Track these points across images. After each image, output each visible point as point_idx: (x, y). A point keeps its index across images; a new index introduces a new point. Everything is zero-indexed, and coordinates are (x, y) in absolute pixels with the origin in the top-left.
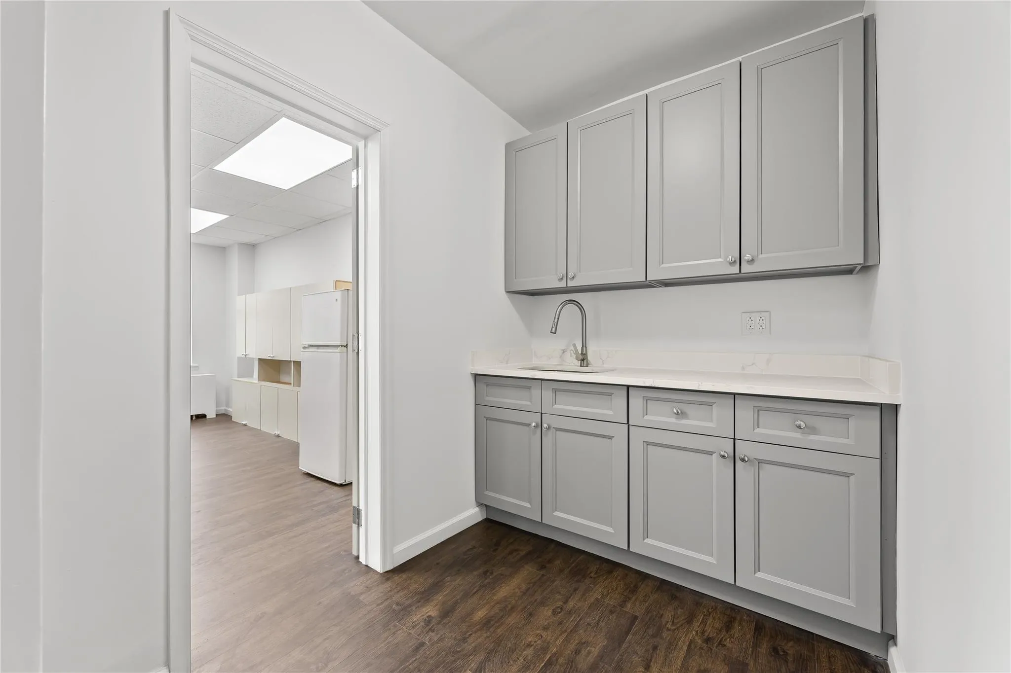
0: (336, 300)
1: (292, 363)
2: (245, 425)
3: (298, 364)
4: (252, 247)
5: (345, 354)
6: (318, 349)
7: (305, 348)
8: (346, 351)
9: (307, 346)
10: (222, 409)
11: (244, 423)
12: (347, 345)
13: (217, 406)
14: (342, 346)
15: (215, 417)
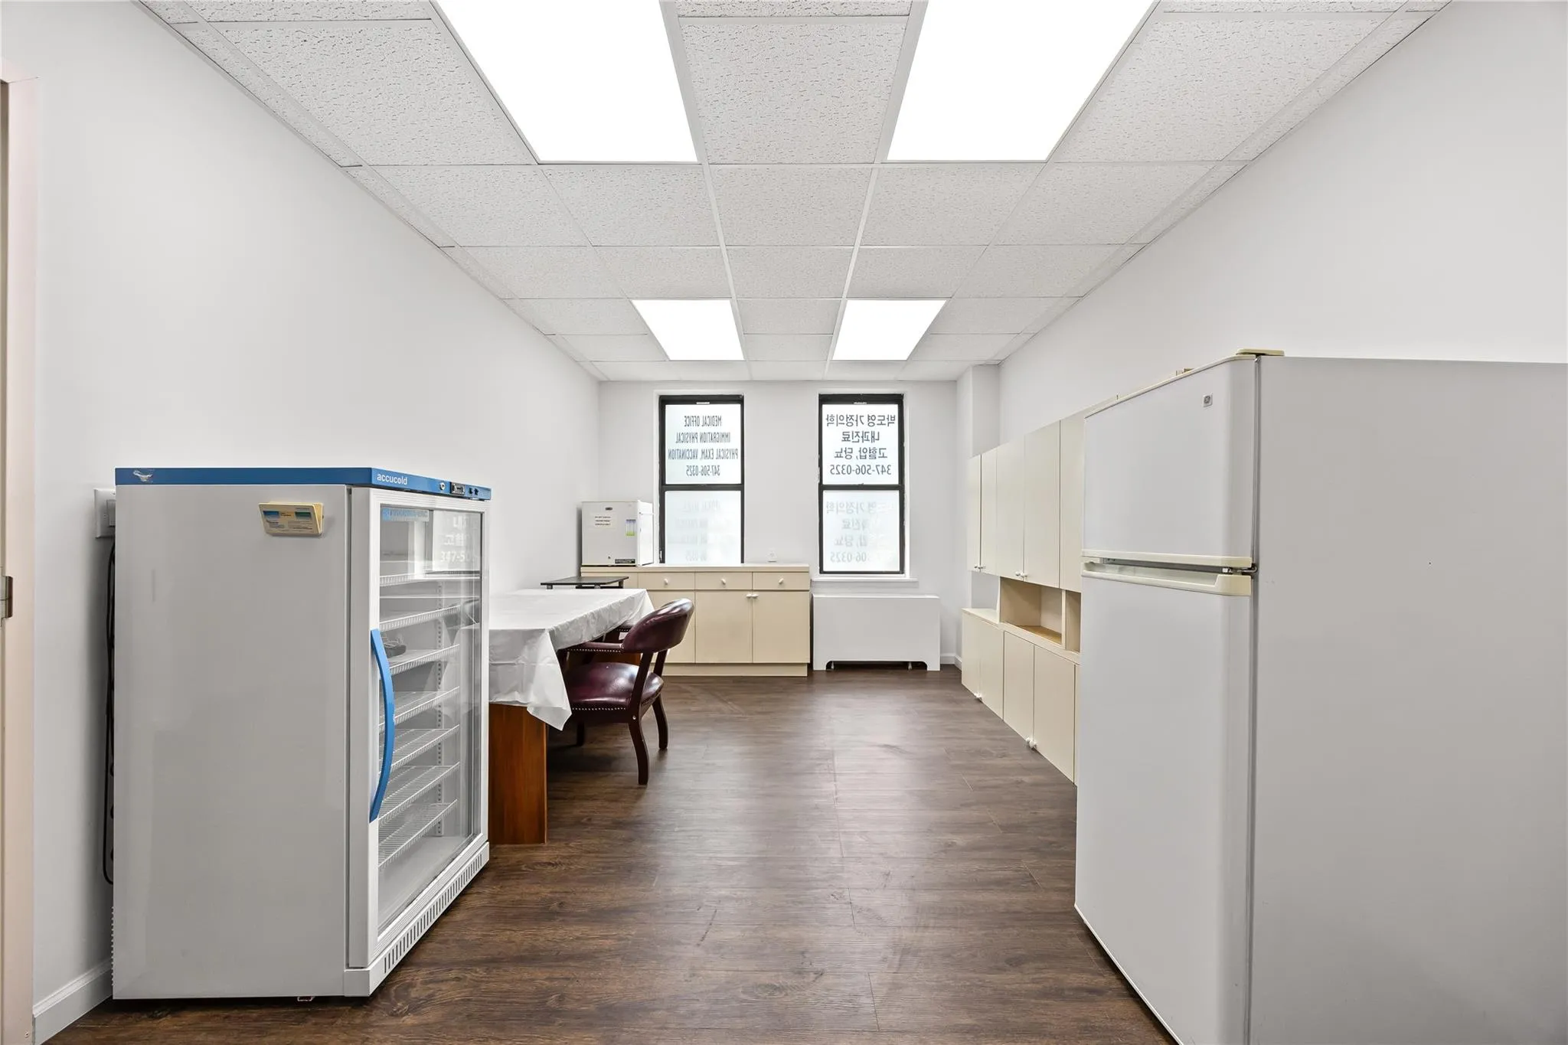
0: (1208, 400)
1: (1064, 594)
2: (979, 701)
3: (1075, 597)
4: (995, 368)
5: (1247, 602)
6: (1121, 570)
7: (1091, 566)
8: (1249, 592)
9: (1098, 561)
10: (951, 657)
11: (978, 696)
12: (1254, 565)
13: (942, 650)
14: (1233, 570)
15: (939, 670)
